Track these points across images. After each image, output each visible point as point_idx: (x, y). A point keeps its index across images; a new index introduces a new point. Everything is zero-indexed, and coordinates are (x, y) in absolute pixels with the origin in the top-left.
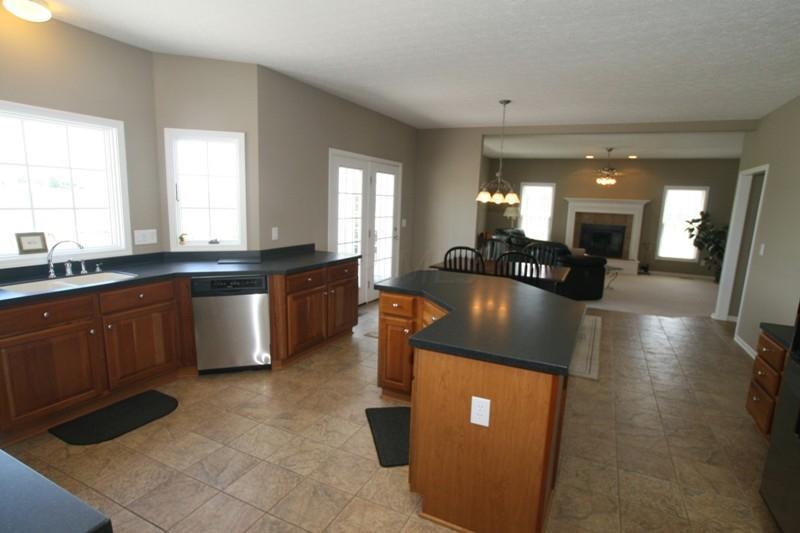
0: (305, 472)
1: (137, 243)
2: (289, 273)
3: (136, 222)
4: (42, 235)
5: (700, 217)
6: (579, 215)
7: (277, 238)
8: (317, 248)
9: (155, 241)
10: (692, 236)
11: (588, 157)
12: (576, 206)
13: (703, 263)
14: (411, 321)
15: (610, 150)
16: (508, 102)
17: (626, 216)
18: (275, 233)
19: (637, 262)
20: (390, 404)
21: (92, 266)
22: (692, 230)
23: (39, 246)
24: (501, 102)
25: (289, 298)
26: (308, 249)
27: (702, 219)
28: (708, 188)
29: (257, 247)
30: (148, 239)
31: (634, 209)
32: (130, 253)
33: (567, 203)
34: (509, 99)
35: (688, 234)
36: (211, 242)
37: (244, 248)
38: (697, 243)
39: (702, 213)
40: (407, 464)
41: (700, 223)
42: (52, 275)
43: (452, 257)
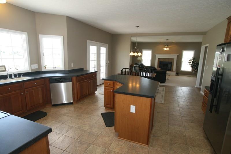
0: (86, 129)
1: (32, 68)
2: (77, 76)
3: (32, 62)
4: (4, 66)
5: (192, 59)
6: (159, 59)
7: (73, 66)
8: (84, 69)
9: (37, 68)
10: (190, 64)
11: (161, 42)
12: (158, 56)
13: (193, 72)
14: (113, 88)
15: (167, 40)
16: (138, 27)
17: (172, 59)
18: (72, 65)
19: (176, 72)
20: (108, 112)
21: (20, 75)
22: (190, 63)
23: (4, 69)
24: (136, 27)
25: (78, 83)
26: (82, 70)
27: (193, 60)
28: (194, 51)
29: (67, 69)
30: (35, 67)
31: (174, 57)
32: (30, 71)
33: (155, 55)
34: (138, 26)
35: (189, 64)
36: (54, 68)
37: (64, 69)
38: (191, 66)
39: (193, 58)
40: (114, 126)
41: (192, 61)
42: (8, 78)
43: (123, 71)
